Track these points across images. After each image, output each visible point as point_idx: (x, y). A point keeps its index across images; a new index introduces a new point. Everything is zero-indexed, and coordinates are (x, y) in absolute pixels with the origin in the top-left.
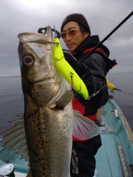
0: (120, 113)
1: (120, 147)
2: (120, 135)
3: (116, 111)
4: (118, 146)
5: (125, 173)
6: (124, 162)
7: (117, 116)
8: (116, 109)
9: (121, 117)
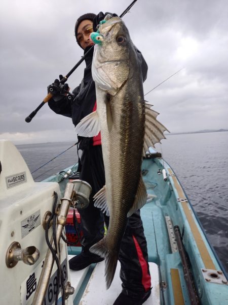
0: (169, 173)
1: (168, 218)
2: (169, 202)
3: (164, 171)
4: (166, 217)
5: (172, 246)
6: (172, 234)
7: (165, 177)
8: (164, 168)
9: (171, 178)
